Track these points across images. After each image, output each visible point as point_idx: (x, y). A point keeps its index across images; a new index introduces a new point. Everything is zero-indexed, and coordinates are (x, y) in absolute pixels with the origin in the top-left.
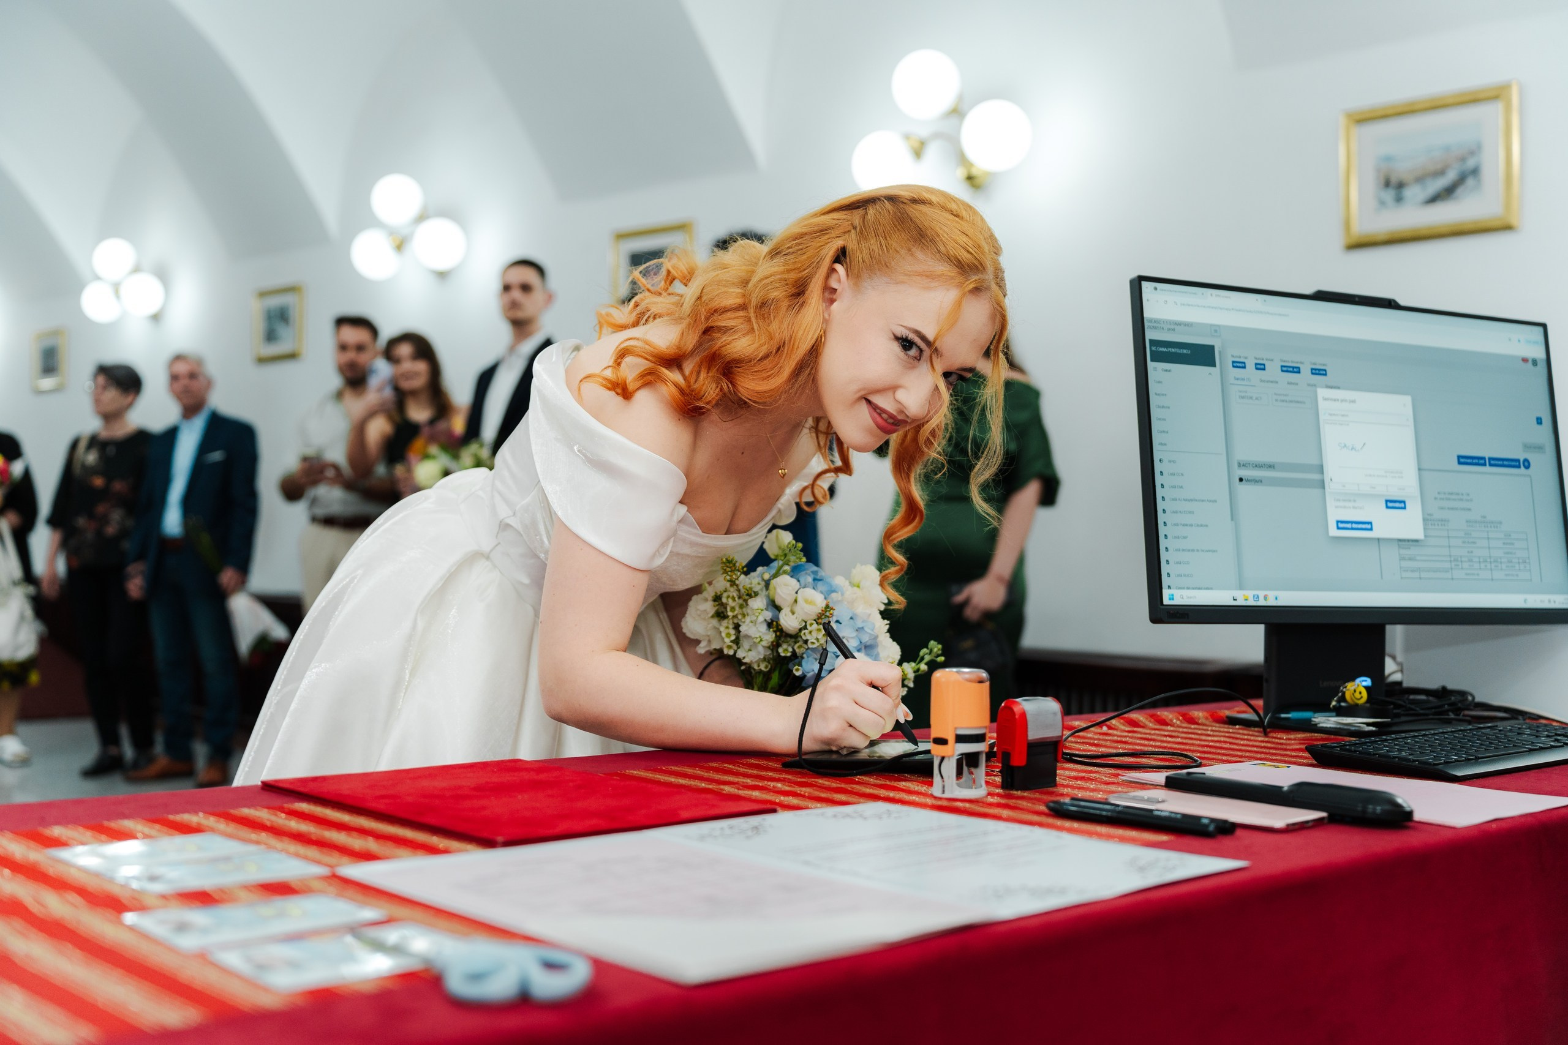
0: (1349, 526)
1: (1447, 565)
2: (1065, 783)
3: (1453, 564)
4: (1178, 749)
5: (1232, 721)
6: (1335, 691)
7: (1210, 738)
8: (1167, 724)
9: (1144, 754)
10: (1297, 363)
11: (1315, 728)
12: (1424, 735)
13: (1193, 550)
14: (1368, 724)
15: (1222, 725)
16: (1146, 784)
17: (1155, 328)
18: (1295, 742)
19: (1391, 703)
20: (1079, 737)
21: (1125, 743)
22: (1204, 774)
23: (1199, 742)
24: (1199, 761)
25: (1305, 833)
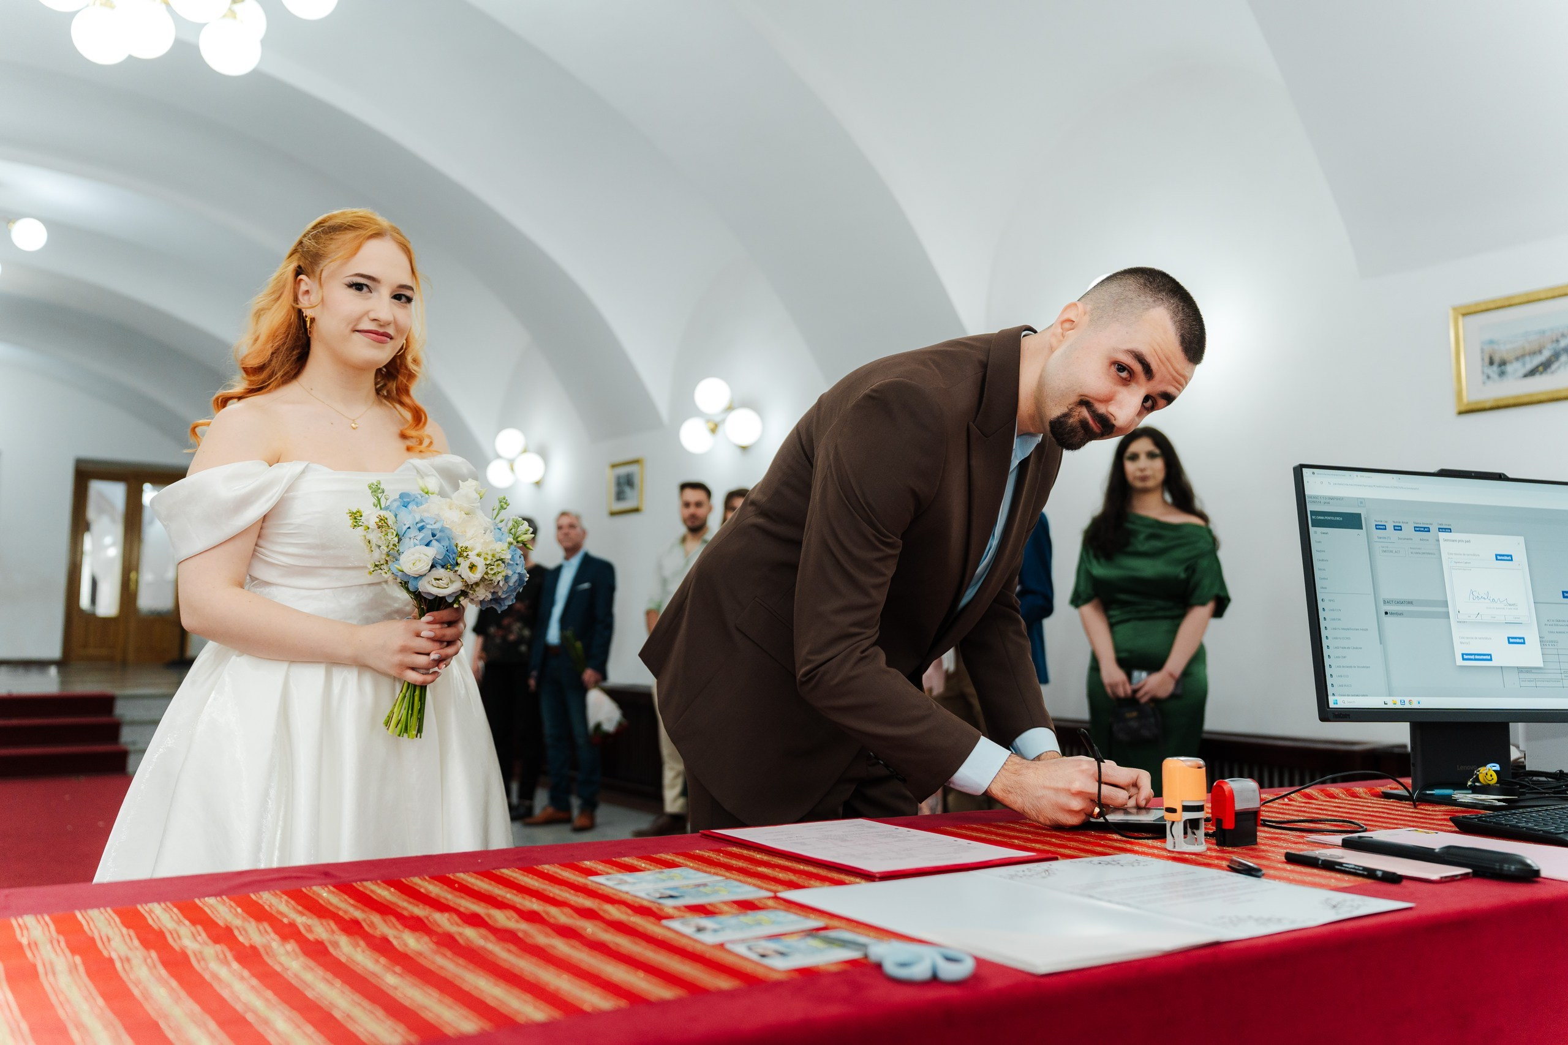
0: (1473, 657)
1: (1559, 676)
2: (1263, 842)
3: (1563, 675)
4: (1347, 817)
5: (1387, 796)
6: (1470, 774)
7: (1371, 809)
8: (1335, 797)
9: (1320, 821)
10: (1427, 524)
11: (1455, 803)
12: (1546, 810)
13: (1351, 667)
14: (1499, 800)
15: (1379, 799)
16: (1326, 844)
17: (1314, 502)
18: (1440, 813)
19: (1518, 784)
20: (1267, 806)
21: (1304, 812)
22: (1372, 837)
23: (1362, 812)
24: (1365, 827)
25: (1455, 884)
